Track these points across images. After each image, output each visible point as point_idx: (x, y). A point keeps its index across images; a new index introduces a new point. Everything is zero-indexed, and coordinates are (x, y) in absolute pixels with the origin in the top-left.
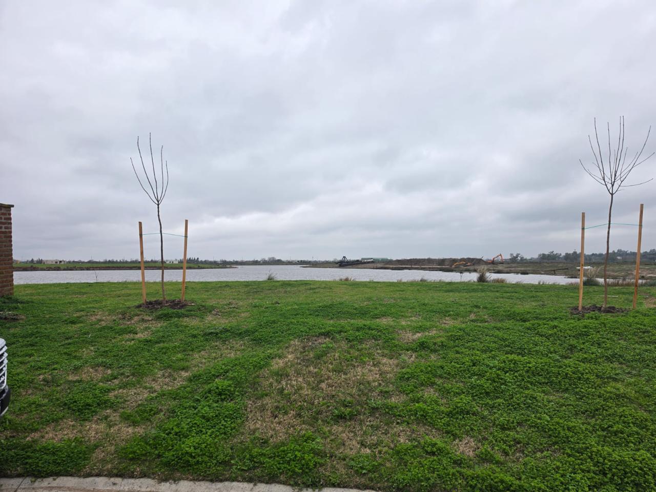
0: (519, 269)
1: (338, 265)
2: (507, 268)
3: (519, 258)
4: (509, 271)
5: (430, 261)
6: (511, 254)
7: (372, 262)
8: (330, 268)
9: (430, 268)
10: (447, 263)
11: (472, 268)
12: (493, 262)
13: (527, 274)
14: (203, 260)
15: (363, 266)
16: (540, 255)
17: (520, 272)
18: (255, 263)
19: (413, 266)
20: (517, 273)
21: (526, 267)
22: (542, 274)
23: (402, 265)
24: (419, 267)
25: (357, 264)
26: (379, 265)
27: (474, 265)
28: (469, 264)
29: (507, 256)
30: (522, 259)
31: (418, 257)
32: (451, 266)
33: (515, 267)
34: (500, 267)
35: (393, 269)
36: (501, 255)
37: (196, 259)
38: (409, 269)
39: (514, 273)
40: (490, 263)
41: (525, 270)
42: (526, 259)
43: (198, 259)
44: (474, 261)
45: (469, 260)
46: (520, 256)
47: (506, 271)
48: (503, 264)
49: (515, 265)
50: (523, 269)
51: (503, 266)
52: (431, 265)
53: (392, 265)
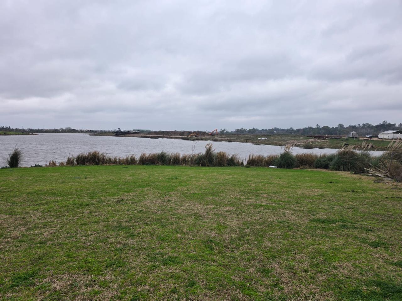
0: (227, 138)
1: (114, 134)
2: (220, 138)
3: (225, 131)
4: (221, 140)
5: (175, 133)
7: (139, 133)
8: (109, 136)
9: (175, 137)
10: (185, 134)
11: (200, 137)
12: (212, 134)
13: (231, 142)
14: (14, 128)
15: (132, 135)
16: (236, 130)
17: (227, 140)
18: (55, 131)
19: (164, 136)
20: (226, 141)
21: (230, 137)
22: (239, 142)
23: (158, 135)
24: (168, 136)
26: (143, 135)
27: (201, 135)
28: (198, 135)
29: (219, 130)
31: (168, 130)
32: (188, 136)
34: (216, 137)
35: (152, 138)
37: (8, 127)
38: (162, 138)
39: (224, 141)
40: (210, 135)
41: (230, 140)
42: (229, 132)
43: (10, 127)
44: (201, 133)
45: (199, 133)
46: (226, 130)
47: (219, 140)
48: (217, 135)
49: (224, 136)
50: (229, 138)
51: (217, 137)
52: (176, 135)
53: (151, 135)
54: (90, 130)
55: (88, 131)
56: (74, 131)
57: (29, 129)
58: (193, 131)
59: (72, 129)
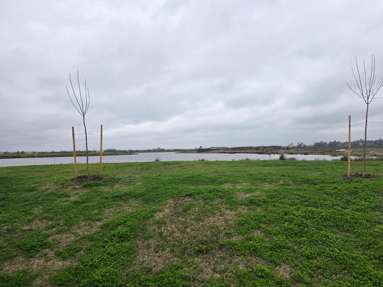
0: (303, 151)
1: (197, 151)
2: (297, 151)
3: (303, 145)
4: (297, 153)
5: (251, 148)
6: (298, 143)
7: (217, 149)
8: (193, 153)
9: (251, 152)
10: (261, 149)
11: (275, 151)
12: (288, 148)
13: (308, 154)
14: (118, 150)
15: (212, 151)
16: (315, 143)
18: (149, 151)
19: (241, 151)
20: (302, 154)
21: (307, 150)
22: (316, 154)
23: (234, 151)
24: (244, 151)
25: (208, 151)
26: (221, 151)
27: (276, 150)
28: (273, 149)
29: (295, 145)
30: (304, 146)
31: (244, 146)
32: (263, 151)
33: (301, 151)
34: (292, 151)
35: (229, 153)
36: (292, 144)
37: (114, 149)
38: (239, 153)
39: (300, 154)
40: (286, 148)
42: (307, 146)
44: (277, 147)
45: (274, 147)
46: (303, 144)
47: (295, 153)
48: (293, 149)
49: (301, 149)
50: (305, 152)
51: (294, 150)
52: (251, 150)
53: (229, 151)
54: (176, 149)
55: (174, 150)
56: (163, 150)
57: (130, 150)
58: (268, 146)
59: (162, 148)
